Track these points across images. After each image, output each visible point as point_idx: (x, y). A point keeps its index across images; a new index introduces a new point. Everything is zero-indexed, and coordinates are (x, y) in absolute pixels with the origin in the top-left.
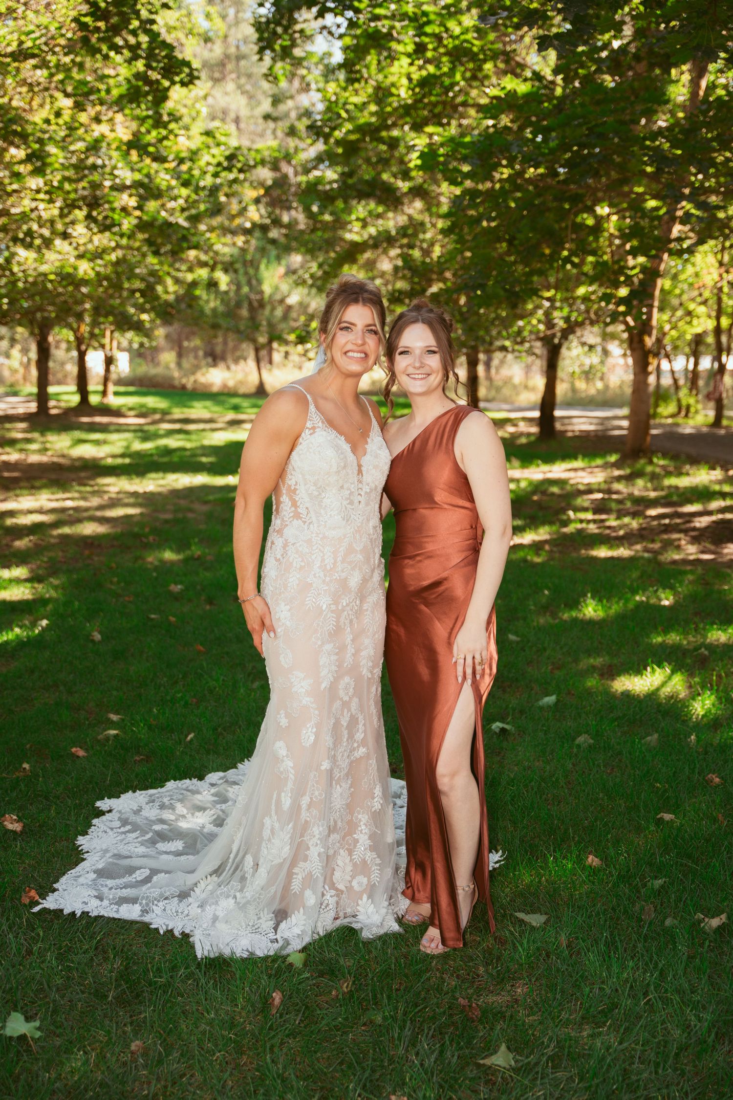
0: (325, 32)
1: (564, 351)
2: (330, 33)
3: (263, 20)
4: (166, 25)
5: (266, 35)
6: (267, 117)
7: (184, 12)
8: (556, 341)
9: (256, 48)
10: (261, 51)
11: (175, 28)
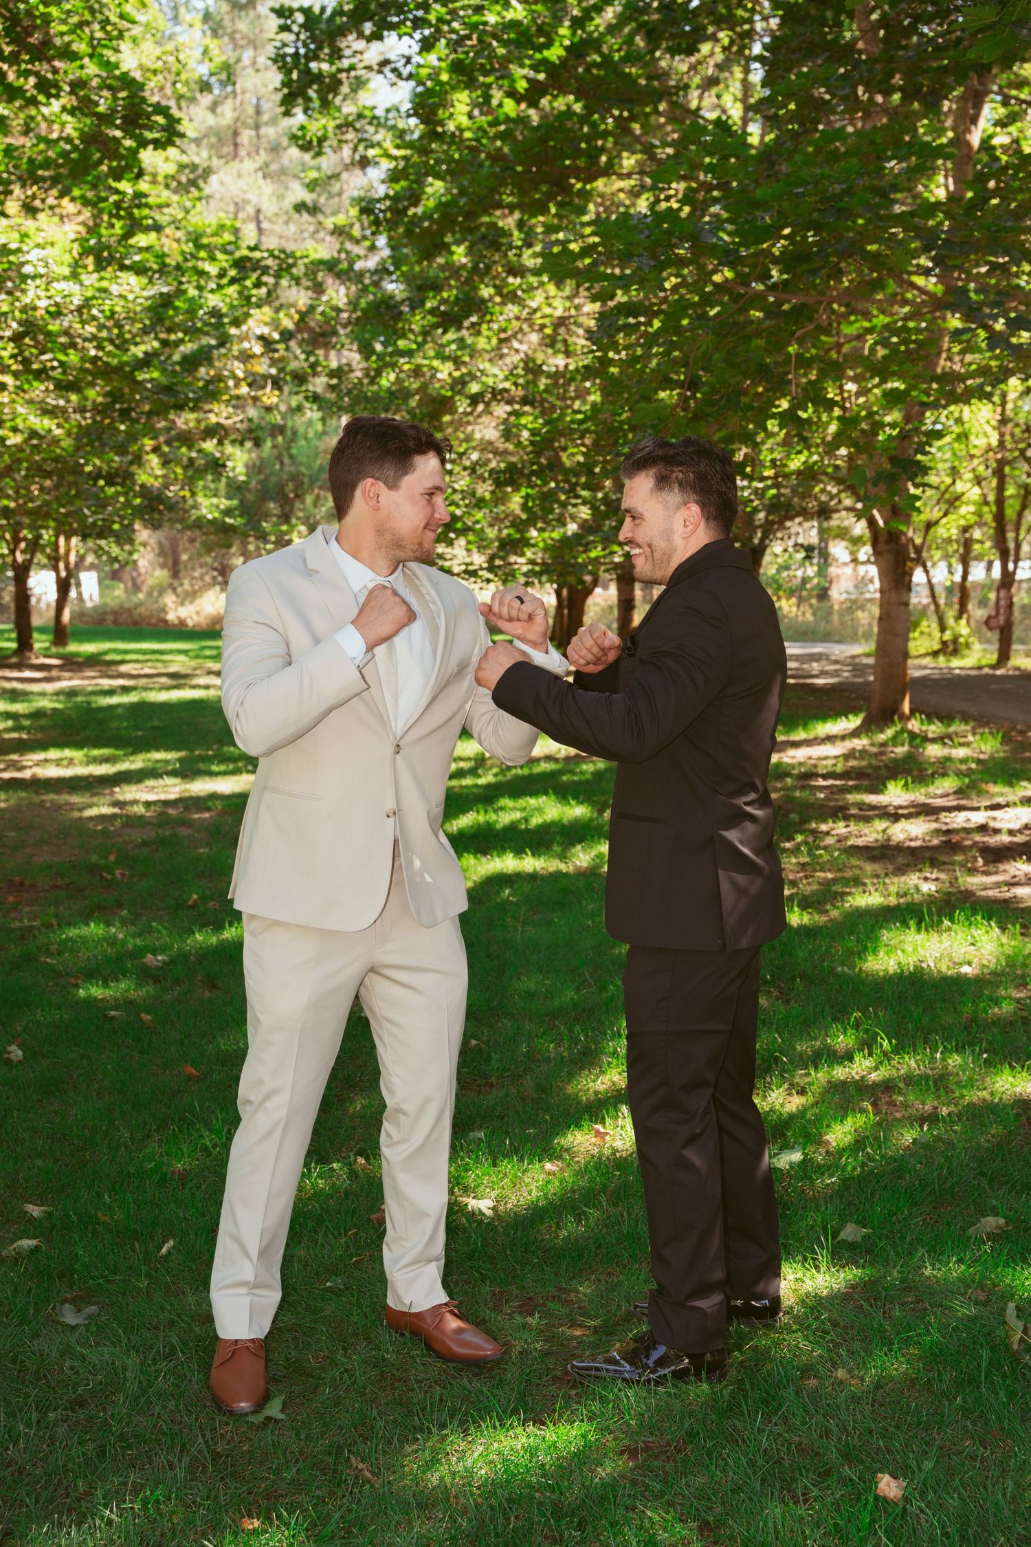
0: (387, 70)
1: (767, 558)
2: (394, 70)
3: (290, 50)
4: (141, 67)
5: (295, 76)
6: (300, 207)
7: (170, 47)
8: (756, 541)
9: (279, 96)
10: (288, 103)
11: (155, 72)
